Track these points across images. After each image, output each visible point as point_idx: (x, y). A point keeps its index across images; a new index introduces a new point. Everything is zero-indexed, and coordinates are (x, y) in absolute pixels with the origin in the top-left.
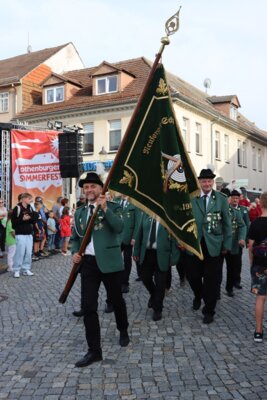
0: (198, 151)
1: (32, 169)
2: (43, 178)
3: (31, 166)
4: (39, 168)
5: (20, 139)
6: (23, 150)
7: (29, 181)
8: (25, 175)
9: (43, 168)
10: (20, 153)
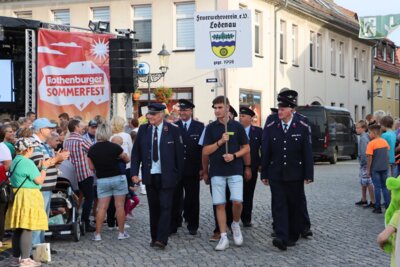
0: (257, 51)
1: (66, 81)
2: (82, 93)
3: (64, 77)
4: (75, 80)
5: (50, 41)
6: (55, 56)
7: (62, 96)
8: (57, 87)
9: (81, 80)
10: (51, 59)
